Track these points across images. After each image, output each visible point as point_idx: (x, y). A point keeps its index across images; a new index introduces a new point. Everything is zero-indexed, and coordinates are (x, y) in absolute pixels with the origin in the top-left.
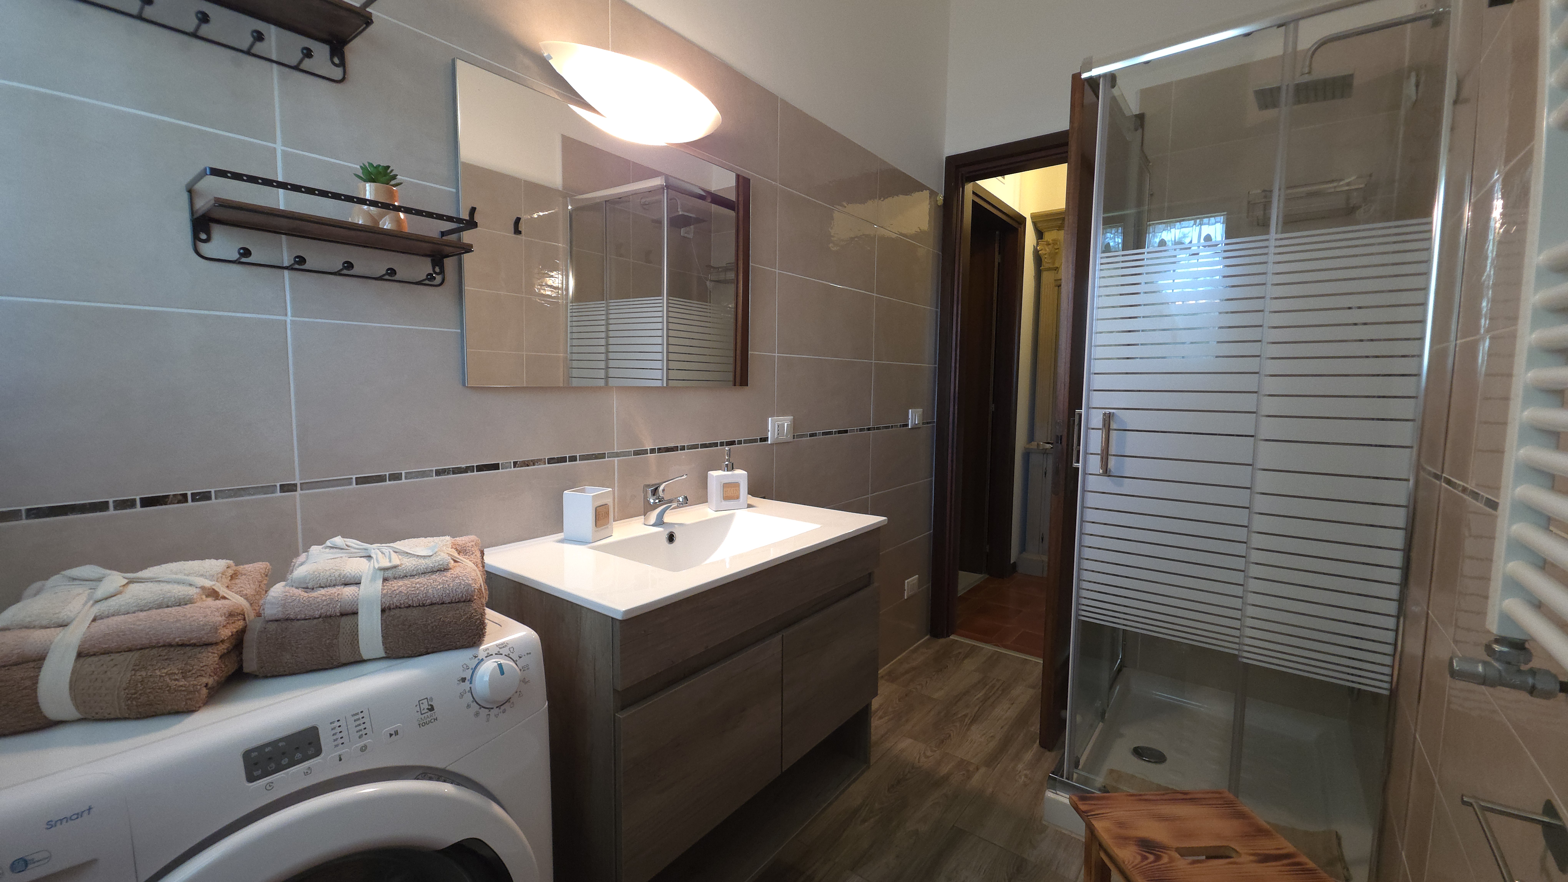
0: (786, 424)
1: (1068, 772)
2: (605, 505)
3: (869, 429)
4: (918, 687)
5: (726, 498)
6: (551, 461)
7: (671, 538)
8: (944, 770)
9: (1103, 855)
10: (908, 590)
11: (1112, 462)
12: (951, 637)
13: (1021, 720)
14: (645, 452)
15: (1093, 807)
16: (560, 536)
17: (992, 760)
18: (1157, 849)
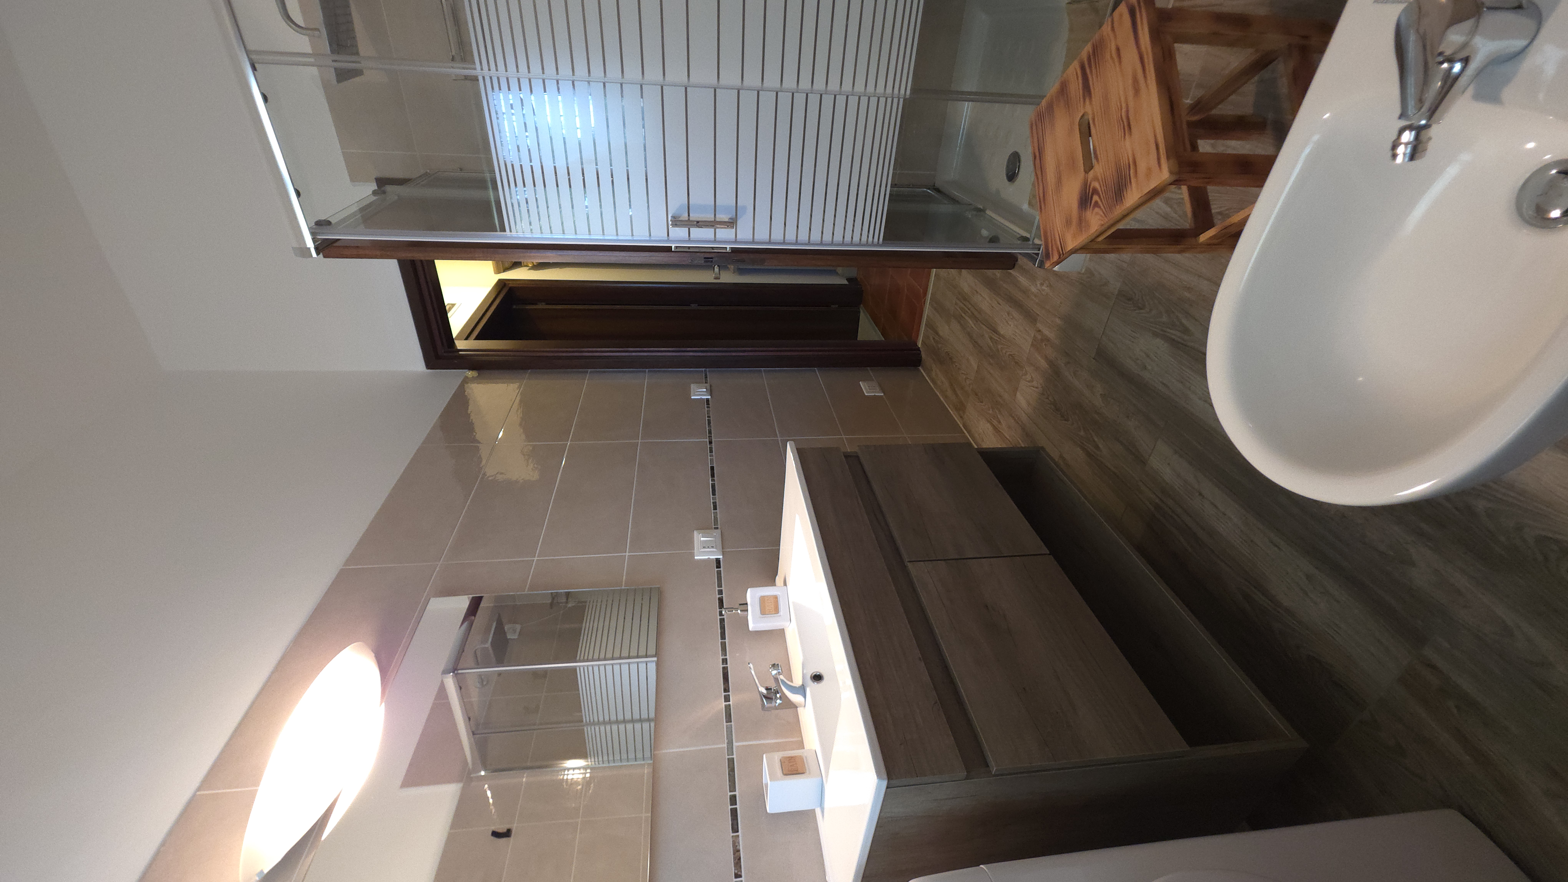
0: (702, 539)
1: (1033, 249)
2: (782, 762)
3: (710, 443)
4: (968, 382)
5: (776, 610)
6: (735, 829)
7: (817, 678)
8: (1043, 364)
9: (1100, 239)
10: (873, 392)
11: (723, 217)
12: (920, 346)
13: (991, 285)
14: (728, 708)
15: (1055, 248)
16: (818, 812)
17: (1031, 317)
18: (1088, 191)
